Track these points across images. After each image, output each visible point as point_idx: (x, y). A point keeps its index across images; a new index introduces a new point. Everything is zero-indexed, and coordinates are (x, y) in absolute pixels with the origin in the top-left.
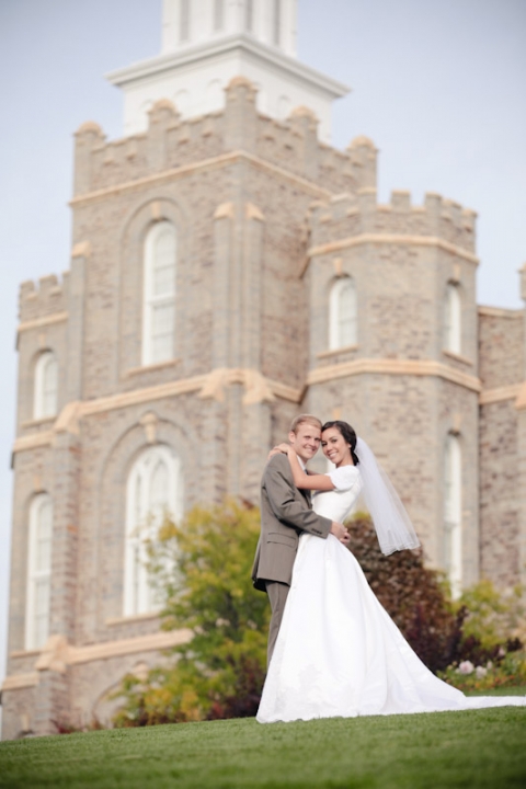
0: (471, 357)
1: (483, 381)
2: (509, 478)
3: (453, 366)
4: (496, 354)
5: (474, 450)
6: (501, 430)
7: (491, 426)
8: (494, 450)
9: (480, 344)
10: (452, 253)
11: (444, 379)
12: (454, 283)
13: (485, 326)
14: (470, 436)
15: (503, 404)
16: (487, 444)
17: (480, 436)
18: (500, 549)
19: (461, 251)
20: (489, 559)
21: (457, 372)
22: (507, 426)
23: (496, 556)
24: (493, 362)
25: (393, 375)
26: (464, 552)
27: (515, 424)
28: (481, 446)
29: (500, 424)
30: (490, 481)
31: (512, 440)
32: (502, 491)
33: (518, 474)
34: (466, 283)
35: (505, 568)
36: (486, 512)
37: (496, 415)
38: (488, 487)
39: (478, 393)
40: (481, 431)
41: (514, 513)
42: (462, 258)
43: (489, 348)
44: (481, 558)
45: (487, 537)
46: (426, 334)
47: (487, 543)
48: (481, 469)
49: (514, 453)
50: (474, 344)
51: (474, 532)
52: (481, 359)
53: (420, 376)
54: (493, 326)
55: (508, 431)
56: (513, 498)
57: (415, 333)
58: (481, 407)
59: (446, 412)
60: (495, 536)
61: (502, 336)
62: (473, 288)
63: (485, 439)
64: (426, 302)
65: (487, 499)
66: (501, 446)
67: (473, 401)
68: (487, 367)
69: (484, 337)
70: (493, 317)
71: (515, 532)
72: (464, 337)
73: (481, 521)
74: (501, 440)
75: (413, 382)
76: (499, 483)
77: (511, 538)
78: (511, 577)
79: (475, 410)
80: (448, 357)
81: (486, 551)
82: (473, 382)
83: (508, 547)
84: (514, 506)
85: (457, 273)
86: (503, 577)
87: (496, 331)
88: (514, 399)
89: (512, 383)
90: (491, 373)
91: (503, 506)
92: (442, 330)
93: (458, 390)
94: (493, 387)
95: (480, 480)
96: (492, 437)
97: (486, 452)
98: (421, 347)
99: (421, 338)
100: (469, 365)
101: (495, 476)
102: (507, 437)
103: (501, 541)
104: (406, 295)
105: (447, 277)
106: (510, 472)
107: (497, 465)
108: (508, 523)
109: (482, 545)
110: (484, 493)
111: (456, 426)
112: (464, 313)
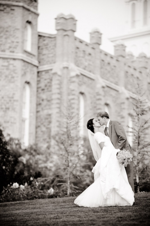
0: (35, 52)
1: (39, 62)
2: (49, 101)
3: (28, 56)
4: (45, 52)
5: (35, 89)
6: (46, 82)
7: (42, 80)
8: (43, 90)
9: (39, 47)
10: (29, 10)
11: (24, 61)
12: (29, 22)
13: (41, 40)
14: (34, 84)
15: (47, 71)
16: (40, 87)
17: (38, 84)
18: (44, 129)
19: (32, 9)
20: (39, 132)
21: (30, 58)
22: (48, 80)
23: (42, 131)
24: (44, 55)
25: (4, 58)
26: (30, 130)
27: (51, 80)
28: (38, 88)
29: (45, 80)
30: (41, 102)
31: (50, 86)
32: (45, 106)
33: (52, 100)
34: (33, 22)
35: (46, 136)
36: (39, 114)
37: (44, 76)
38: (40, 104)
39: (37, 67)
40: (39, 82)
41: (50, 115)
42: (32, 12)
43: (42, 49)
44: (36, 132)
45: (39, 124)
46: (17, 42)
47: (39, 126)
48: (38, 97)
49: (51, 91)
50: (36, 47)
51: (34, 122)
52: (39, 53)
53: (14, 59)
54: (44, 40)
55: (48, 82)
56: (50, 109)
57: (13, 42)
58: (38, 72)
59: (24, 74)
60: (42, 124)
61: (47, 45)
62: (36, 25)
63: (40, 85)
64: (18, 29)
65: (39, 109)
66: (46, 88)
67: (35, 70)
68: (42, 57)
69: (40, 45)
70: (44, 37)
71: (50, 122)
72: (32, 44)
73: (37, 118)
74: (46, 86)
75: (12, 62)
76: (45, 103)
77: (48, 125)
78: (48, 140)
79: (36, 73)
80: (26, 52)
81: (38, 129)
82: (36, 62)
83: (47, 128)
84: (50, 112)
85: (30, 19)
86: (44, 140)
87: (45, 42)
88: (51, 70)
89: (51, 63)
90: (43, 59)
91: (46, 112)
92: (24, 41)
93: (30, 65)
94: (43, 65)
95: (37, 101)
96: (42, 85)
97: (40, 90)
98: (15, 48)
99: (15, 44)
100: (34, 56)
101: (43, 100)
102: (48, 84)
103: (44, 126)
104: (10, 26)
105: (26, 20)
106: (49, 99)
107: (44, 96)
108: (47, 119)
109: (37, 127)
110: (39, 107)
111: (28, 80)
112: (32, 34)
